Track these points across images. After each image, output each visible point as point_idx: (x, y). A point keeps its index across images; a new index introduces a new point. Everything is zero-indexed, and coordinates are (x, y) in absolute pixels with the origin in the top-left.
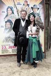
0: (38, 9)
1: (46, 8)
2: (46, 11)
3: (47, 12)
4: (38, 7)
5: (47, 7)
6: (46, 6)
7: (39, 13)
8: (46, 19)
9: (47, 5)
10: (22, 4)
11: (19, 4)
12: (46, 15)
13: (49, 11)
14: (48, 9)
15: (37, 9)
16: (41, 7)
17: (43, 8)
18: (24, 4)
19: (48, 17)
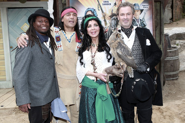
0: (142, 11)
1: (156, 10)
2: (156, 15)
3: (158, 17)
4: (142, 8)
5: (158, 8)
6: (156, 6)
7: (143, 18)
8: (156, 30)
9: (158, 4)
10: (113, 4)
11: (106, 3)
12: (156, 22)
13: (161, 15)
14: (159, 11)
15: (139, 12)
16: (146, 7)
17: (150, 9)
18: (115, 4)
19: (161, 26)
